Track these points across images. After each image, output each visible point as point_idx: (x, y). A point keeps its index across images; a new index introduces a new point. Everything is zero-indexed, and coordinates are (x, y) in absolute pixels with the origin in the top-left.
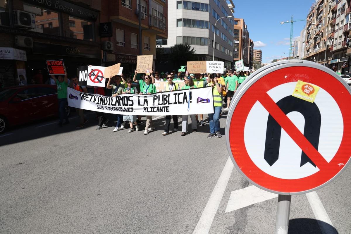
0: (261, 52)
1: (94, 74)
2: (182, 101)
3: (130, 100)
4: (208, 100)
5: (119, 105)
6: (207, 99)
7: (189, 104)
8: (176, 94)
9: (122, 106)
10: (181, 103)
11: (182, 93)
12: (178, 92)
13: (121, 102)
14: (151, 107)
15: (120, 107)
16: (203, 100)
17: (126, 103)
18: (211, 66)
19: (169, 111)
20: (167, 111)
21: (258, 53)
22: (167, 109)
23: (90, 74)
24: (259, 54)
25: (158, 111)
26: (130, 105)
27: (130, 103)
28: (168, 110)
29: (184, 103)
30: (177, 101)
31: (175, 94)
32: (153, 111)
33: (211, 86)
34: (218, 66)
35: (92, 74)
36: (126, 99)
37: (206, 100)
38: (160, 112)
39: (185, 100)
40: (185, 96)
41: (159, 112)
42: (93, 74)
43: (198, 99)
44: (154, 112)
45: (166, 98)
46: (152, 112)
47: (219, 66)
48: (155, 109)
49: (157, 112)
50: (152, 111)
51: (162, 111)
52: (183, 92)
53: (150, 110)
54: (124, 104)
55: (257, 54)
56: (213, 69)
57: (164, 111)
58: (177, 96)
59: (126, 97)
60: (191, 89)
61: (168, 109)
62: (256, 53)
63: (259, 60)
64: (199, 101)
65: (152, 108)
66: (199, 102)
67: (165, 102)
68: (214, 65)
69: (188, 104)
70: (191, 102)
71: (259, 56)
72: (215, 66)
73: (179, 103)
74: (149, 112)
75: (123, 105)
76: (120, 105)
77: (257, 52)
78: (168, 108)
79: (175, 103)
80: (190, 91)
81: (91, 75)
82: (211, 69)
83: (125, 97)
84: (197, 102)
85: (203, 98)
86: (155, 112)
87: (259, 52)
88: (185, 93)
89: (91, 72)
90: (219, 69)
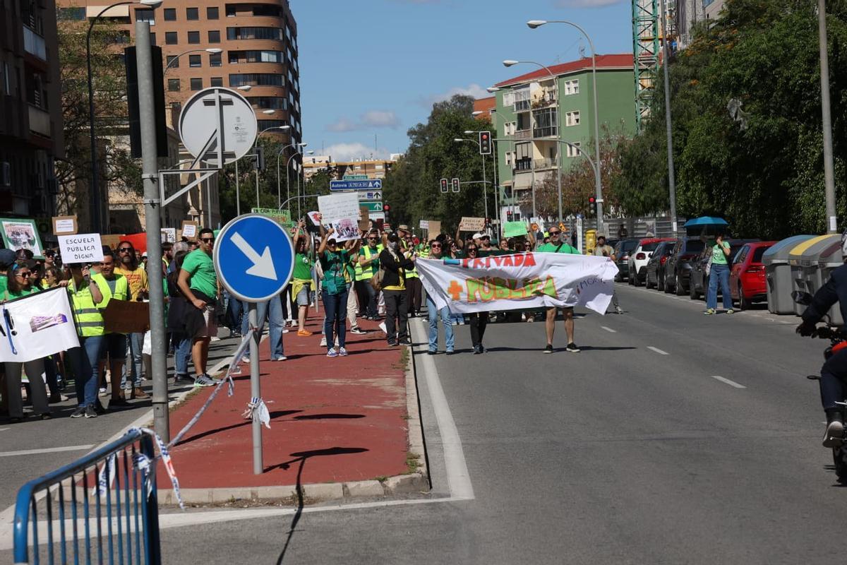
0: (276, 9)
7: (10, 337)
18: (70, 246)
24: (260, 33)
34: (87, 245)
47: (90, 244)
55: (236, 32)
56: (77, 253)
62: (225, 23)
68: (78, 245)
69: (7, 337)
71: (257, 55)
72: (82, 245)
87: (259, 10)
90: (92, 251)
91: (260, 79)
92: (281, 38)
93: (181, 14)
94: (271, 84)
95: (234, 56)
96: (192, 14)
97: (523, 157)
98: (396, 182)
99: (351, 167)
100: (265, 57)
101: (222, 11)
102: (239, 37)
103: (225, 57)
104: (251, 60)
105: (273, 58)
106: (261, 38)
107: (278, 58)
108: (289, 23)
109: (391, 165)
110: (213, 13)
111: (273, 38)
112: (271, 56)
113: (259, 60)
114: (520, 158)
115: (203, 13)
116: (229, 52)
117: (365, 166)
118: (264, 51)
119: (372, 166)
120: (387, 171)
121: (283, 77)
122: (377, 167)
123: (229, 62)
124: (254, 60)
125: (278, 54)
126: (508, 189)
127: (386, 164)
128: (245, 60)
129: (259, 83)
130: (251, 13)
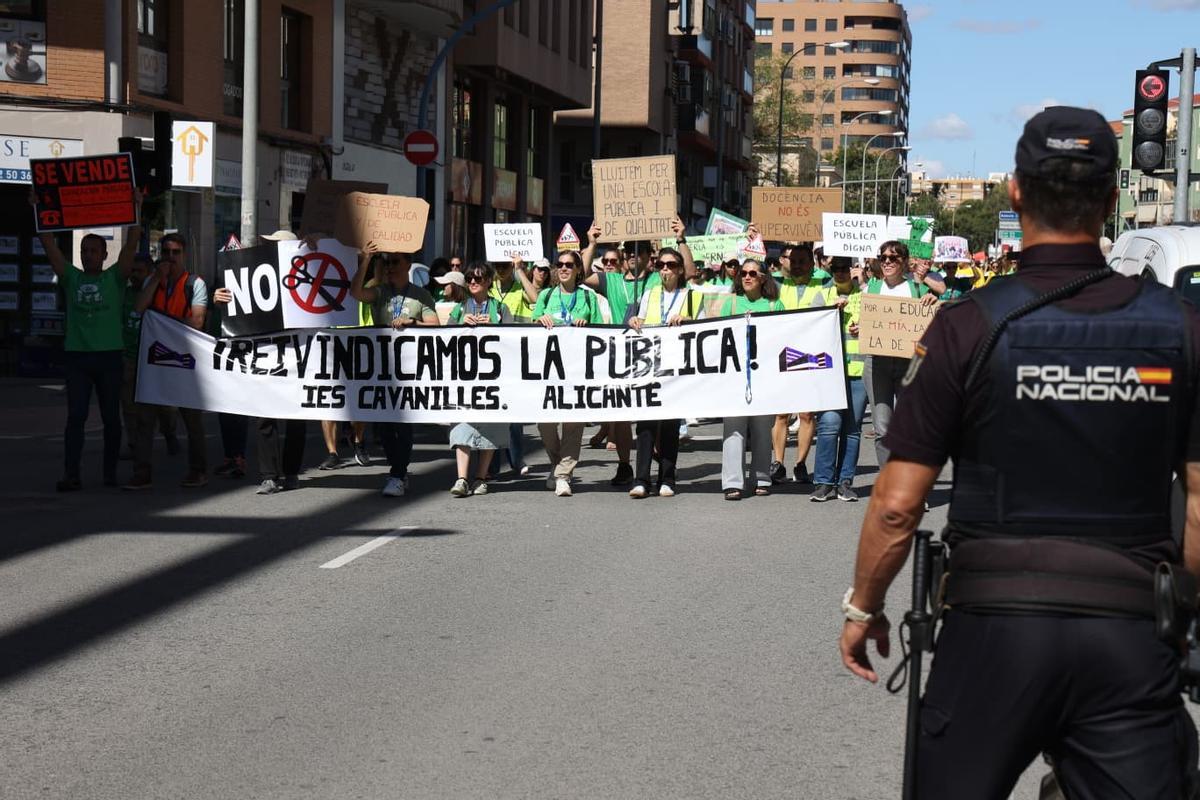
0: (895, 23)
1: (308, 276)
2: (717, 363)
3: (485, 355)
4: (825, 361)
5: (433, 378)
6: (823, 355)
7: (747, 373)
8: (692, 335)
9: (447, 380)
10: (714, 370)
11: (715, 332)
12: (698, 329)
13: (447, 361)
14: (576, 388)
15: (437, 383)
16: (805, 358)
17: (468, 367)
19: (658, 404)
20: (650, 403)
21: (865, 32)
22: (650, 395)
23: (291, 276)
24: (878, 47)
25: (609, 402)
26: (484, 376)
27: (485, 366)
28: (654, 399)
29: (723, 370)
30: (694, 363)
31: (687, 337)
32: (585, 401)
33: (835, 307)
34: (864, 230)
35: (299, 275)
36: (468, 348)
37: (815, 359)
38: (620, 406)
39: (730, 359)
40: (729, 343)
41: (614, 406)
42: (302, 276)
43: (783, 356)
44: (593, 406)
45: (646, 350)
46: (584, 406)
47: (868, 231)
48: (597, 397)
49: (605, 406)
50: (580, 405)
51: (629, 404)
52: (720, 326)
53: (571, 397)
54: (459, 372)
55: (854, 45)
56: (846, 241)
57: (639, 404)
58: (694, 342)
59: (472, 340)
60: (755, 315)
61: (655, 395)
62: (842, 35)
63: (876, 119)
64: (788, 361)
65: (580, 389)
66: (790, 365)
67: (641, 365)
68: (852, 230)
69: (743, 373)
70: (755, 366)
71: (872, 69)
72: (857, 231)
73: (703, 369)
74: (569, 406)
75: (454, 377)
76: (440, 377)
77: (850, 21)
78: (654, 391)
79: (687, 371)
80: (751, 324)
81: (296, 281)
82: (840, 242)
83: (464, 340)
84: (783, 367)
85: (805, 351)
86: (598, 406)
87: (878, 23)
88: (728, 333)
89: (295, 267)
91: (873, 93)
92: (898, 52)
93: (799, 25)
94: (883, 99)
95: (848, 69)
96: (811, 25)
97: (1148, 189)
98: (999, 205)
99: (947, 185)
100: (880, 71)
101: (841, 23)
102: (856, 50)
103: (839, 70)
104: (865, 74)
105: (888, 73)
106: (877, 51)
107: (893, 72)
108: (906, 37)
109: (991, 185)
110: (831, 25)
111: (890, 52)
112: (886, 70)
113: (873, 74)
114: (1144, 189)
115: (821, 25)
116: (844, 65)
117: (961, 185)
118: (880, 65)
119: (970, 185)
120: (985, 192)
121: (897, 93)
122: (974, 187)
123: (844, 74)
124: (868, 74)
125: (893, 68)
126: (1131, 221)
127: (985, 184)
128: (859, 74)
129: (872, 98)
130: (870, 26)
